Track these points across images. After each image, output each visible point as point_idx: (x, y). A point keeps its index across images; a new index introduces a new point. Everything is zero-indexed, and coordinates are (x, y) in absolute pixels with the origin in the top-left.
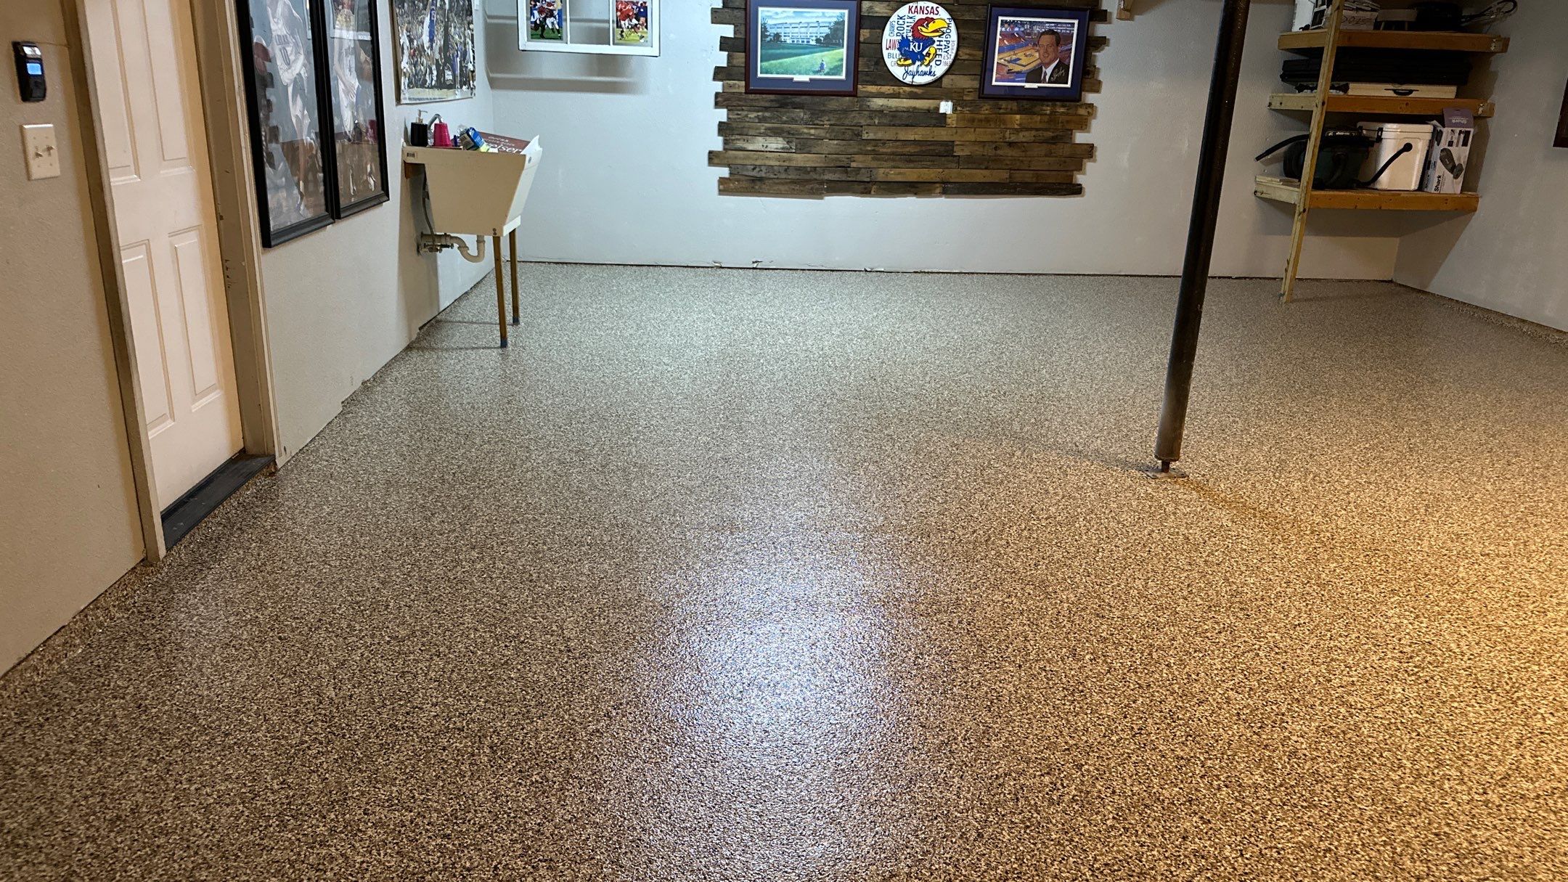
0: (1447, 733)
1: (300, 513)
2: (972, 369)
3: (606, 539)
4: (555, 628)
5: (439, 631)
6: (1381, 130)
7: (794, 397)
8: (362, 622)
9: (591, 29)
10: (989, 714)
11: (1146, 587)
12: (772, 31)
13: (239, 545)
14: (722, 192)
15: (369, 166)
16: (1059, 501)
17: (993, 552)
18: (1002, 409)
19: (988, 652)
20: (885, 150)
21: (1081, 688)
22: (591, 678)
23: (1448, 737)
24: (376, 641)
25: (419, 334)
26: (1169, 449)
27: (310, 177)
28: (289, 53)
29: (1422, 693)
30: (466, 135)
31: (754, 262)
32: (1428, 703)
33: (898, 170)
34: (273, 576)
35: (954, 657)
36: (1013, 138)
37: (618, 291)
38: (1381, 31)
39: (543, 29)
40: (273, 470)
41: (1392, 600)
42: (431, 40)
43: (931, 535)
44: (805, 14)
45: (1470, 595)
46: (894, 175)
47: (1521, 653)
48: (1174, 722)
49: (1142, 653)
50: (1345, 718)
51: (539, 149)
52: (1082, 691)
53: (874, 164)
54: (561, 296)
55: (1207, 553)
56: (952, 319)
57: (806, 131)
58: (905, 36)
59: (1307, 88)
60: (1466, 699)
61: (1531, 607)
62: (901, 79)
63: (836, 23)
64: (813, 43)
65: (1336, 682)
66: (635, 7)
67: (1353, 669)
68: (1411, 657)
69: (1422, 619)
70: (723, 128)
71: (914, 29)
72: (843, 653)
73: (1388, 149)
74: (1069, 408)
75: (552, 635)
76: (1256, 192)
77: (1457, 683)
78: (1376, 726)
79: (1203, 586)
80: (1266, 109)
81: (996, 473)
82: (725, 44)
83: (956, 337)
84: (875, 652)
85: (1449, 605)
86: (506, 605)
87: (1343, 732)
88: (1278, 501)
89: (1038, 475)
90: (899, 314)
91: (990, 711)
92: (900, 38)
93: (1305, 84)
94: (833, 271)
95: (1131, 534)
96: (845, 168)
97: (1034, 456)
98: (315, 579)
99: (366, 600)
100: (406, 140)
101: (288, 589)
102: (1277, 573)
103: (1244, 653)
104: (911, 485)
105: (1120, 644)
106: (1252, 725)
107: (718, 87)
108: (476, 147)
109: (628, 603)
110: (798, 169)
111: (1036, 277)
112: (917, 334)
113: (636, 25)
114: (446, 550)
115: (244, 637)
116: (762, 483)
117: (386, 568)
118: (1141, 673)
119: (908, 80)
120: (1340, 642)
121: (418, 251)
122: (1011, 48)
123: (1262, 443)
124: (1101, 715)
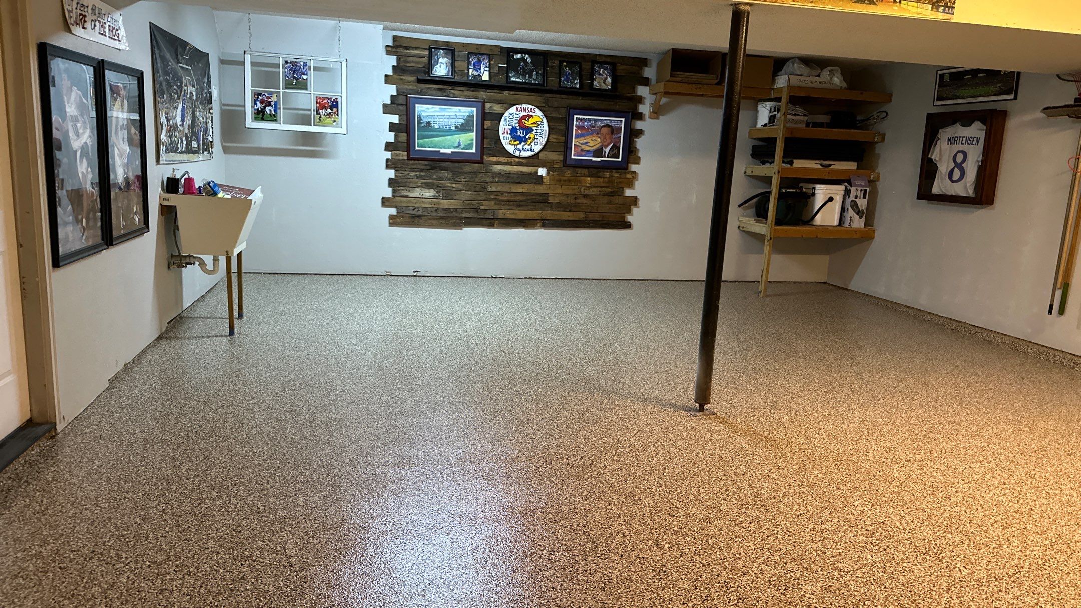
0: (903, 585)
1: (75, 467)
2: (569, 343)
3: (315, 477)
4: (279, 549)
5: (189, 556)
6: (814, 188)
7: (449, 366)
8: (127, 551)
9: (297, 114)
10: (604, 594)
11: (698, 493)
12: (425, 120)
13: (25, 494)
14: (392, 224)
15: (135, 208)
16: (636, 434)
17: (595, 473)
18: (592, 371)
19: (599, 547)
20: (503, 198)
21: (664, 569)
22: (309, 586)
23: (904, 588)
24: (139, 566)
25: (167, 327)
26: (703, 395)
27: (91, 215)
28: (78, 127)
29: (883, 558)
30: (207, 186)
31: (414, 272)
32: (889, 565)
33: (512, 211)
34: (54, 518)
35: (576, 553)
36: (586, 192)
37: (317, 293)
38: (810, 128)
39: (263, 114)
40: (53, 434)
41: (856, 494)
42: (183, 120)
43: (552, 462)
44: (447, 110)
45: (903, 489)
46: (510, 214)
47: (939, 526)
48: (728, 590)
49: (702, 541)
50: (838, 580)
51: (261, 195)
52: (665, 572)
53: (496, 207)
54: (274, 297)
55: (735, 467)
56: (553, 309)
57: (449, 185)
58: (514, 125)
59: (768, 162)
60: (911, 560)
61: (941, 495)
62: (512, 153)
63: (468, 116)
64: (454, 128)
65: (829, 554)
66: (329, 101)
67: (839, 544)
68: (873, 534)
69: (876, 506)
70: (392, 182)
71: (520, 121)
72: (497, 555)
73: (819, 200)
74: (636, 369)
75: (277, 554)
76: (739, 227)
77: (903, 549)
78: (858, 584)
79: (735, 490)
80: (743, 175)
81: (592, 416)
82: (392, 127)
83: (556, 322)
84: (520, 552)
85: (891, 496)
86: (240, 532)
87: (838, 589)
88: (775, 430)
89: (620, 416)
90: (517, 306)
91: (604, 591)
92: (511, 127)
93: (766, 159)
94: (470, 277)
95: (685, 455)
96: (477, 210)
97: (616, 403)
98: (89, 519)
99: (130, 534)
100: (163, 189)
101: (66, 528)
102: (781, 480)
103: (768, 537)
104: (535, 426)
105: (687, 535)
106: (780, 588)
107: (388, 155)
108: (215, 194)
109: (335, 527)
110: (445, 210)
111: (605, 281)
112: (531, 320)
113: (330, 113)
114: (192, 491)
115: (30, 569)
116: (430, 430)
117: (145, 508)
118: (703, 555)
119: (517, 154)
120: (828, 526)
121: (169, 268)
122: (581, 135)
123: (760, 390)
124: (680, 588)
